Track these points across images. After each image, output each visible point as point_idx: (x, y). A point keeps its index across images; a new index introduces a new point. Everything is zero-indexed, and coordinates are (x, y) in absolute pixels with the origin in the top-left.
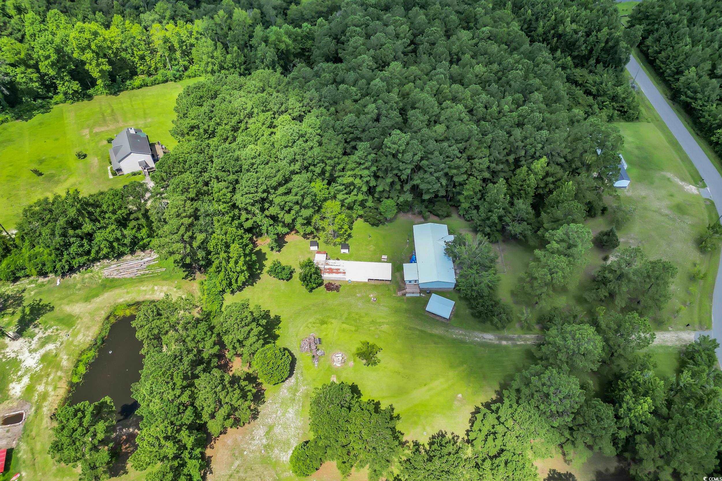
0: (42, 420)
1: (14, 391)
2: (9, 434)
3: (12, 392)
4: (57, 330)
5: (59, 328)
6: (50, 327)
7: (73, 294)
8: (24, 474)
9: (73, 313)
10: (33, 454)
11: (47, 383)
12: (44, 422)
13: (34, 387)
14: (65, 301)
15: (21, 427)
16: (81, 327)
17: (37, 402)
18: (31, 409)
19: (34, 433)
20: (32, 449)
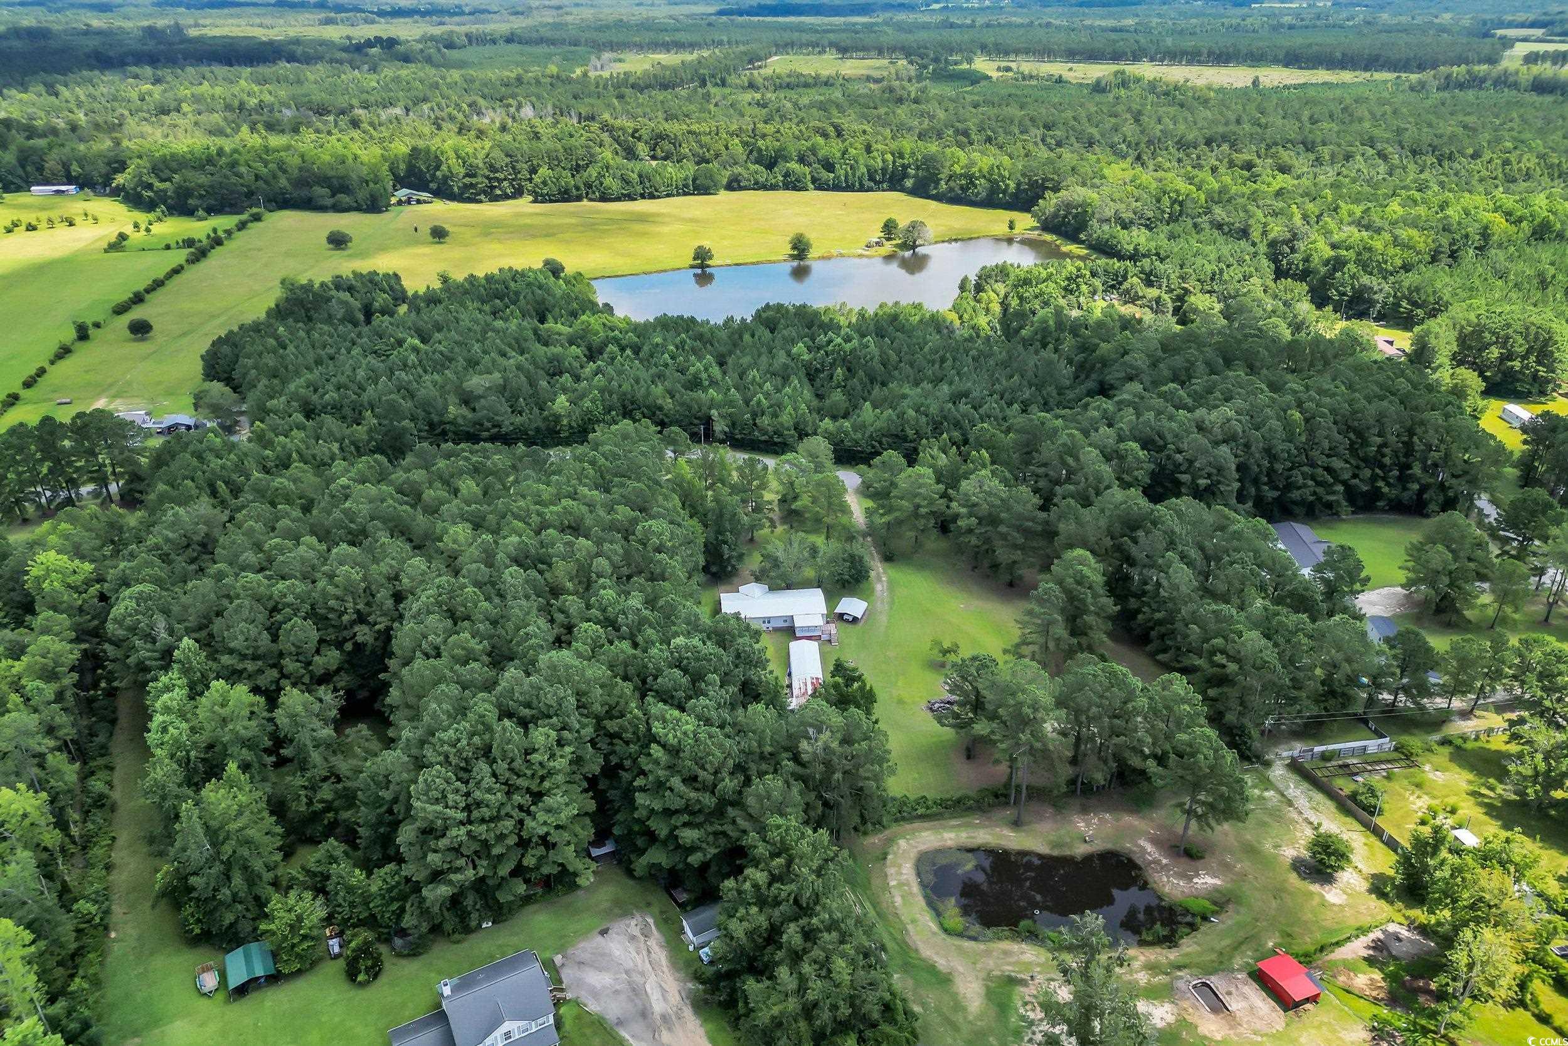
0: (1187, 955)
1: (1165, 1016)
2: (1233, 990)
3: (1171, 1019)
4: (1026, 1004)
5: (1020, 1003)
6: (1023, 1018)
7: (938, 1010)
8: (1271, 944)
9: (983, 991)
10: (1241, 943)
11: (1131, 973)
12: (1189, 950)
13: (1145, 989)
14: (959, 1018)
15: (1213, 978)
16: (1009, 964)
17: (1167, 974)
18: (1181, 978)
19: (1214, 956)
20: (1236, 948)
